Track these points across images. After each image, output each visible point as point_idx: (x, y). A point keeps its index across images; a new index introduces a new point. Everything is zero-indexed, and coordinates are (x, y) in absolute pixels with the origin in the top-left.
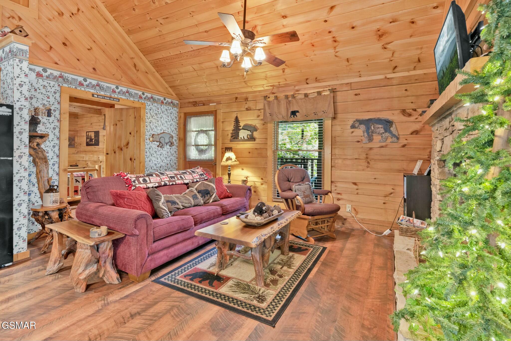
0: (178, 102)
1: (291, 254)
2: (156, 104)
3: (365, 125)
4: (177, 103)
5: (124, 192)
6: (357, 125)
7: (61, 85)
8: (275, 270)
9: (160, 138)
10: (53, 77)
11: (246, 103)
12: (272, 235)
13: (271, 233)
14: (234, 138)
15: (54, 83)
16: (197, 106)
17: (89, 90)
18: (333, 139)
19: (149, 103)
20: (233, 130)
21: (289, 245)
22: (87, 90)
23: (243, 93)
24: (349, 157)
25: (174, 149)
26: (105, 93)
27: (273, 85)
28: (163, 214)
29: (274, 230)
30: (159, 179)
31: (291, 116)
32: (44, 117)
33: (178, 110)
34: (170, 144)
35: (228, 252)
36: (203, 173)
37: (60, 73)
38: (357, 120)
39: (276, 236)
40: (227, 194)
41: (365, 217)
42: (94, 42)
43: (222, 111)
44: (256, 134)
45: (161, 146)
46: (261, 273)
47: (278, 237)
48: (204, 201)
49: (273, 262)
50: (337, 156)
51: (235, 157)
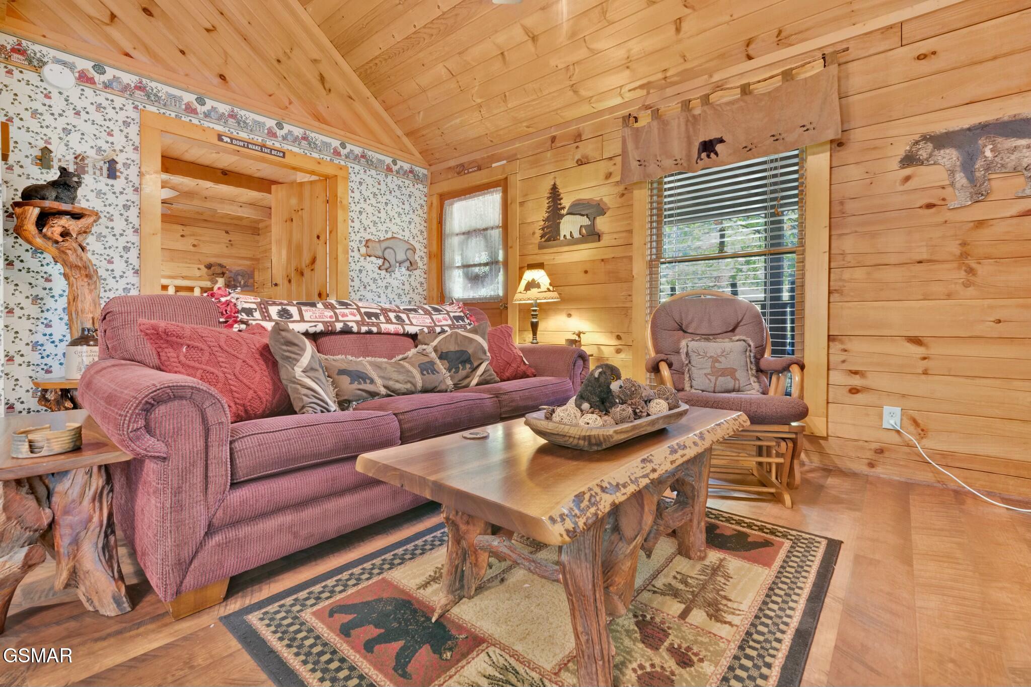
0: (425, 172)
1: (714, 556)
2: (373, 172)
3: (957, 147)
4: (424, 175)
5: (183, 328)
6: (923, 154)
7: (140, 107)
8: (658, 620)
9: (385, 249)
10: (120, 87)
11: (577, 147)
12: (646, 487)
13: (644, 482)
14: (548, 240)
15: (123, 100)
16: (465, 174)
17: (211, 125)
18: (836, 208)
19: (357, 167)
20: (546, 220)
21: (707, 522)
22: (206, 124)
23: (568, 123)
24: (892, 259)
25: (418, 277)
26: (251, 136)
27: (649, 83)
28: (302, 400)
29: (654, 470)
30: (329, 313)
31: (699, 157)
32: (101, 178)
33: (425, 190)
34: (407, 264)
35: (481, 538)
36: (462, 314)
37: (137, 78)
38: (926, 138)
39: (660, 493)
40: (523, 368)
41: (953, 448)
42: (222, 14)
43: (519, 177)
44: (601, 223)
45: (387, 267)
46: (597, 647)
47: (670, 495)
48: (456, 381)
49: (648, 586)
50: (849, 258)
51: (549, 281)
